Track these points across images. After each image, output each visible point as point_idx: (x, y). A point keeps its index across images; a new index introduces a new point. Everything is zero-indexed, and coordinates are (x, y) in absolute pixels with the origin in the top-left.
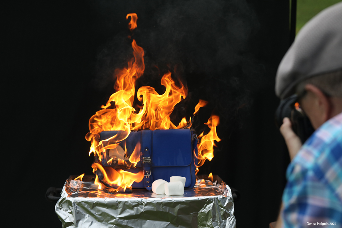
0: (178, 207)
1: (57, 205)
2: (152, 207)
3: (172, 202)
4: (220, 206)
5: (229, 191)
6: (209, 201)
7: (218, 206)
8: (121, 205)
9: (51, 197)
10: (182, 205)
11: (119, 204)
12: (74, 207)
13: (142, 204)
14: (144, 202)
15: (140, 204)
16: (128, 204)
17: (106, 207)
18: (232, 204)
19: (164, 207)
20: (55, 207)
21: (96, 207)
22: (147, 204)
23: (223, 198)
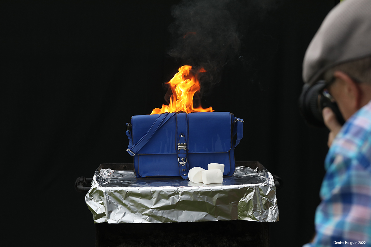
0: (216, 197)
1: (87, 195)
2: (189, 196)
3: (210, 191)
4: (261, 194)
5: (271, 178)
6: (249, 190)
7: (259, 194)
8: (155, 195)
9: (81, 187)
10: (221, 194)
11: (154, 193)
12: (105, 198)
13: (178, 193)
14: (180, 192)
15: (175, 193)
16: (163, 193)
17: (140, 197)
18: (275, 192)
19: (201, 196)
20: (86, 197)
21: (129, 197)
22: (184, 193)
23: (265, 186)
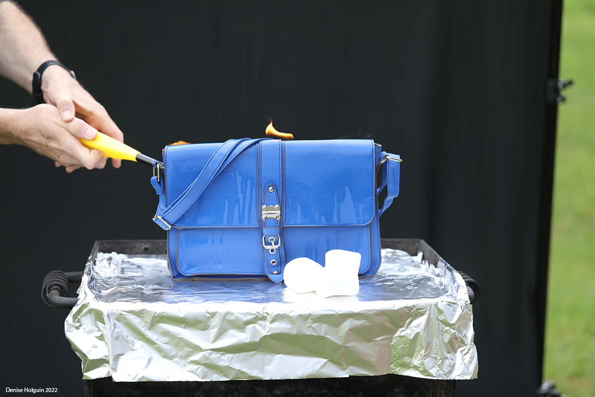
0: (347, 325)
1: (69, 319)
2: (288, 324)
3: (334, 313)
4: (442, 321)
5: (463, 286)
7: (437, 321)
8: (215, 322)
9: (56, 298)
10: (357, 319)
11: (212, 317)
12: (107, 326)
13: (264, 318)
14: (269, 315)
15: (259, 318)
16: (232, 318)
17: (183, 324)
18: (470, 317)
19: (314, 325)
20: (66, 323)
21: (159, 324)
22: (277, 318)
23: (450, 304)
